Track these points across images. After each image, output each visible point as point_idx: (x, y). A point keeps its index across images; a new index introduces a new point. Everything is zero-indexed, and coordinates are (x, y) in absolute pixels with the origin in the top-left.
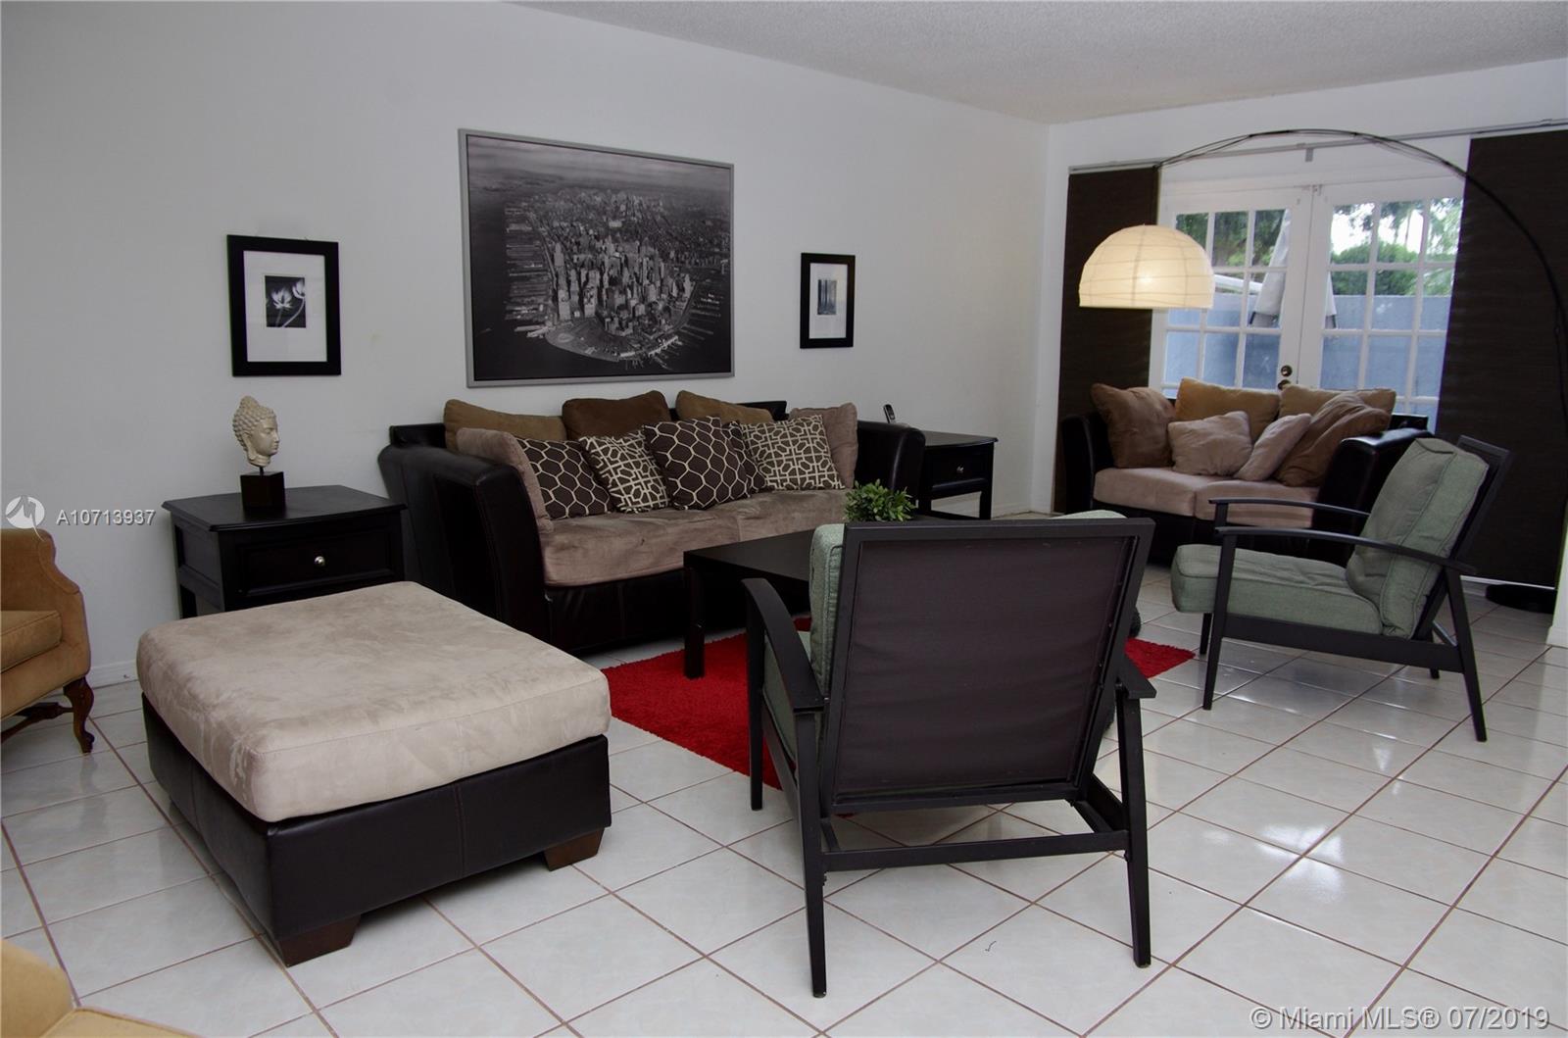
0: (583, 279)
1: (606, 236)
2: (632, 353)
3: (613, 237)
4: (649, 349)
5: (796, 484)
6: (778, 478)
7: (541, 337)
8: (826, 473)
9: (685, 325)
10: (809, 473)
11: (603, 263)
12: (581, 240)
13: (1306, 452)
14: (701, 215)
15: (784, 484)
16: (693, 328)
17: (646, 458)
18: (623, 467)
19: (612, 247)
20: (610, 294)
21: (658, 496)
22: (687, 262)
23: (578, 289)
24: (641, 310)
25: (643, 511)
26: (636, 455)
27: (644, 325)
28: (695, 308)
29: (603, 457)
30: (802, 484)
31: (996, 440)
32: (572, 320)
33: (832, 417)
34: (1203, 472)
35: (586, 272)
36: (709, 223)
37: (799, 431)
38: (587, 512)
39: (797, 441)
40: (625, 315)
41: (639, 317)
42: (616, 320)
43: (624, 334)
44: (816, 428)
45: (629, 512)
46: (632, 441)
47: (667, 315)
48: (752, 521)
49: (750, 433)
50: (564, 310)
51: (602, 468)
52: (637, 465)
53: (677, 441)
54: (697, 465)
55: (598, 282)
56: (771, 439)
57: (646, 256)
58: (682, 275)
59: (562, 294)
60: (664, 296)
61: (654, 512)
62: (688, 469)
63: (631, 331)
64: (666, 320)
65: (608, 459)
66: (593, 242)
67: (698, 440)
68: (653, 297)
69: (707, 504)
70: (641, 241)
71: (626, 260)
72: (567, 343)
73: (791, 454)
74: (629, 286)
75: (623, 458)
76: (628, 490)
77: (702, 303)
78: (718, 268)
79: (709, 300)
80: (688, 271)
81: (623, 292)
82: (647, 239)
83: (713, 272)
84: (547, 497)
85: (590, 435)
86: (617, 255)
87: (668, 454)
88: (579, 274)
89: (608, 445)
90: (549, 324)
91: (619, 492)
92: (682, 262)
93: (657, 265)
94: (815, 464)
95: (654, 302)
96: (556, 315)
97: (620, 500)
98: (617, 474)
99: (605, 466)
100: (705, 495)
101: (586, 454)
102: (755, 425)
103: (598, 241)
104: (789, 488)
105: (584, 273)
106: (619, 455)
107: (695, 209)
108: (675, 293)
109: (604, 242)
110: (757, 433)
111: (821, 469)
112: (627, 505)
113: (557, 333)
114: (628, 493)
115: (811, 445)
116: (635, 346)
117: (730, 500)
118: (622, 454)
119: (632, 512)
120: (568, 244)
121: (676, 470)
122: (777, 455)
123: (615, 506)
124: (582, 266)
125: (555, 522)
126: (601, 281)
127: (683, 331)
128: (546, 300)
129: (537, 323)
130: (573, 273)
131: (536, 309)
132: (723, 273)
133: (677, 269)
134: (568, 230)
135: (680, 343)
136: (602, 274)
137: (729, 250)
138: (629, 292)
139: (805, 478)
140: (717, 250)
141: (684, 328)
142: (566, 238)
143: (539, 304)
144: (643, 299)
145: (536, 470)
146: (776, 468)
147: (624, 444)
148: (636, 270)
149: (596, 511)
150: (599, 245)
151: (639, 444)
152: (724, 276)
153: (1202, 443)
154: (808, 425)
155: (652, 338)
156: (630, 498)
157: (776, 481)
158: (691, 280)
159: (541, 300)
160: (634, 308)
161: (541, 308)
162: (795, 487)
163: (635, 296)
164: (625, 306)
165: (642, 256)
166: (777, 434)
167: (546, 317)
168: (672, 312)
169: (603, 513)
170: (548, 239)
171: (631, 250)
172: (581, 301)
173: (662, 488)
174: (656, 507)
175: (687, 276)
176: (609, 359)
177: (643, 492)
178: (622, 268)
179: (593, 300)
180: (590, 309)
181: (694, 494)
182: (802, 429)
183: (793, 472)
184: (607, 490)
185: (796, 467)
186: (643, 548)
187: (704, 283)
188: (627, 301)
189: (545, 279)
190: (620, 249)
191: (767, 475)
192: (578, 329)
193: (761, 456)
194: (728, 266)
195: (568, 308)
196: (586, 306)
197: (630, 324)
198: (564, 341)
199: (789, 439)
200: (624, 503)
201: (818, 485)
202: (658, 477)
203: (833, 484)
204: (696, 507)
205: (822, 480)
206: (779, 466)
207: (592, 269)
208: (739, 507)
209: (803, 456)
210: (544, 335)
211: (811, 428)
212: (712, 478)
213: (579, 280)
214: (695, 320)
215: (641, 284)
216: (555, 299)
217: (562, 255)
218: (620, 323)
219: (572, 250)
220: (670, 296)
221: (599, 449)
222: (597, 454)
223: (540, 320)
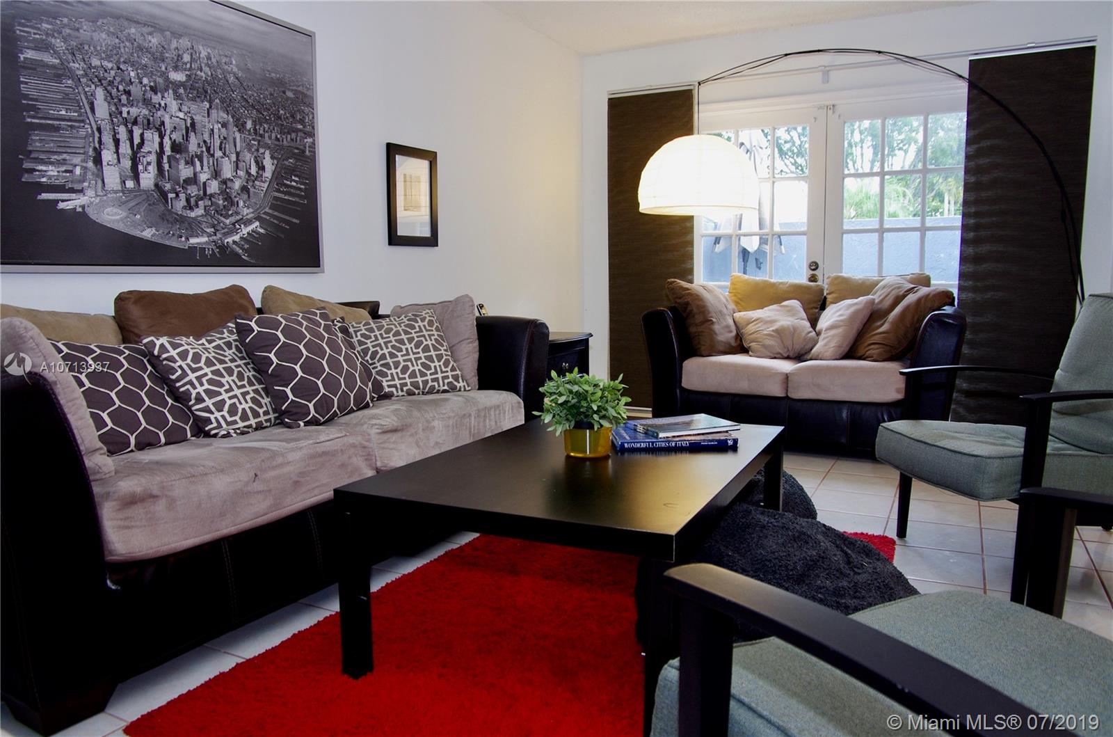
0: (137, 140)
1: (166, 90)
2: (204, 239)
3: (175, 92)
4: (226, 235)
5: (418, 388)
6: (397, 382)
7: (80, 210)
8: (450, 374)
9: (267, 210)
10: (431, 374)
11: (163, 123)
12: (132, 89)
13: (882, 329)
14: (280, 84)
15: (405, 389)
16: (276, 213)
17: (240, 362)
18: (210, 376)
19: (174, 106)
20: (173, 163)
21: (261, 411)
22: (266, 135)
23: (129, 151)
24: (214, 187)
25: (243, 433)
26: (227, 359)
27: (218, 205)
28: (278, 191)
29: (180, 363)
30: (424, 388)
31: (591, 335)
32: (123, 191)
33: (445, 313)
34: (777, 356)
35: (140, 131)
36: (289, 94)
37: (413, 327)
38: (163, 440)
39: (413, 338)
40: (193, 190)
41: (211, 196)
42: (182, 196)
43: (193, 214)
44: (431, 323)
45: (224, 436)
46: (218, 342)
47: (245, 196)
48: (389, 435)
49: (355, 332)
50: (112, 177)
51: (179, 379)
52: (230, 371)
53: (282, 339)
54: (309, 368)
55: (157, 146)
56: (383, 338)
57: (218, 122)
58: (262, 150)
59: (108, 156)
60: (241, 173)
61: (258, 432)
62: (300, 374)
63: (203, 211)
64: (244, 202)
65: (188, 365)
66: (149, 94)
67: (308, 336)
68: (227, 172)
69: (326, 417)
70: (210, 102)
71: (193, 124)
72: (118, 221)
73: (408, 354)
74: (197, 156)
75: (209, 363)
76: (220, 406)
77: (287, 186)
78: (302, 147)
79: (294, 184)
80: (267, 147)
81: (190, 162)
82: (217, 101)
83: (296, 151)
84: (100, 423)
85: (159, 334)
86: (181, 115)
87: (272, 356)
88: (131, 132)
89: (186, 347)
90: (90, 193)
91: (207, 410)
92: (261, 136)
93: (231, 133)
94: (437, 364)
95: (229, 179)
96: (100, 182)
97: (208, 421)
98: (202, 384)
99: (185, 374)
100: (324, 405)
101: (155, 361)
102: (360, 323)
103: (156, 94)
104: (410, 393)
105: (137, 132)
106: (203, 360)
107: (273, 75)
108: (254, 171)
109: (163, 97)
110: (364, 331)
111: (444, 369)
112: (220, 426)
113: (102, 206)
114: (220, 410)
115: (429, 343)
116: (208, 230)
117: (352, 411)
118: (207, 358)
119: (228, 435)
120: (114, 91)
121: (284, 376)
122: (392, 355)
123: (201, 429)
124: (135, 122)
125: (115, 457)
126: (161, 144)
127: (264, 216)
128: (84, 161)
129: (72, 191)
130: (122, 131)
131: (70, 172)
132: (307, 153)
133: (256, 143)
134: (113, 73)
135: (262, 231)
136: (162, 137)
137: (313, 128)
138: (198, 163)
139: (427, 381)
140: (300, 127)
141: (266, 213)
142: (111, 83)
143: (75, 166)
144: (216, 174)
145: (81, 384)
146: (394, 371)
147: (207, 345)
148: (206, 137)
149: (175, 438)
150: (156, 99)
151: (229, 345)
152: (308, 157)
153: (771, 329)
154: (423, 320)
155: (228, 222)
156: (223, 417)
157: (395, 386)
158: (272, 158)
159: (77, 160)
160: (204, 184)
161: (78, 171)
162: (417, 392)
163: (206, 168)
164: (193, 180)
165: (212, 121)
166: (388, 331)
167: (86, 184)
168: (251, 195)
169: (185, 440)
170: (84, 80)
171: (198, 110)
172: (134, 167)
173: (266, 401)
174: (260, 427)
175: (267, 152)
176: (175, 244)
177: (240, 408)
178: (187, 132)
179: (150, 168)
180: (148, 179)
181: (311, 406)
182: (416, 325)
183: (413, 375)
184: (189, 408)
185: (416, 368)
186: (258, 486)
187: (286, 162)
188: (195, 174)
189: (82, 133)
190: (185, 108)
191: (384, 380)
192: (132, 204)
193: (373, 358)
194: (313, 145)
195: (118, 175)
196: (142, 175)
197: (201, 203)
198: (112, 217)
199: (404, 337)
200: (215, 425)
201: (442, 388)
202: (258, 387)
203: (458, 385)
204: (314, 422)
205: (446, 381)
206: (396, 368)
207: (149, 128)
208: (370, 419)
209: (422, 355)
210: (83, 207)
211: (426, 323)
212: (331, 384)
213: (131, 140)
214: (278, 205)
215: (213, 156)
216: (98, 160)
217: (106, 104)
218: (188, 200)
219: (120, 100)
220: (249, 174)
221: (173, 353)
222: (171, 359)
223: (77, 187)
